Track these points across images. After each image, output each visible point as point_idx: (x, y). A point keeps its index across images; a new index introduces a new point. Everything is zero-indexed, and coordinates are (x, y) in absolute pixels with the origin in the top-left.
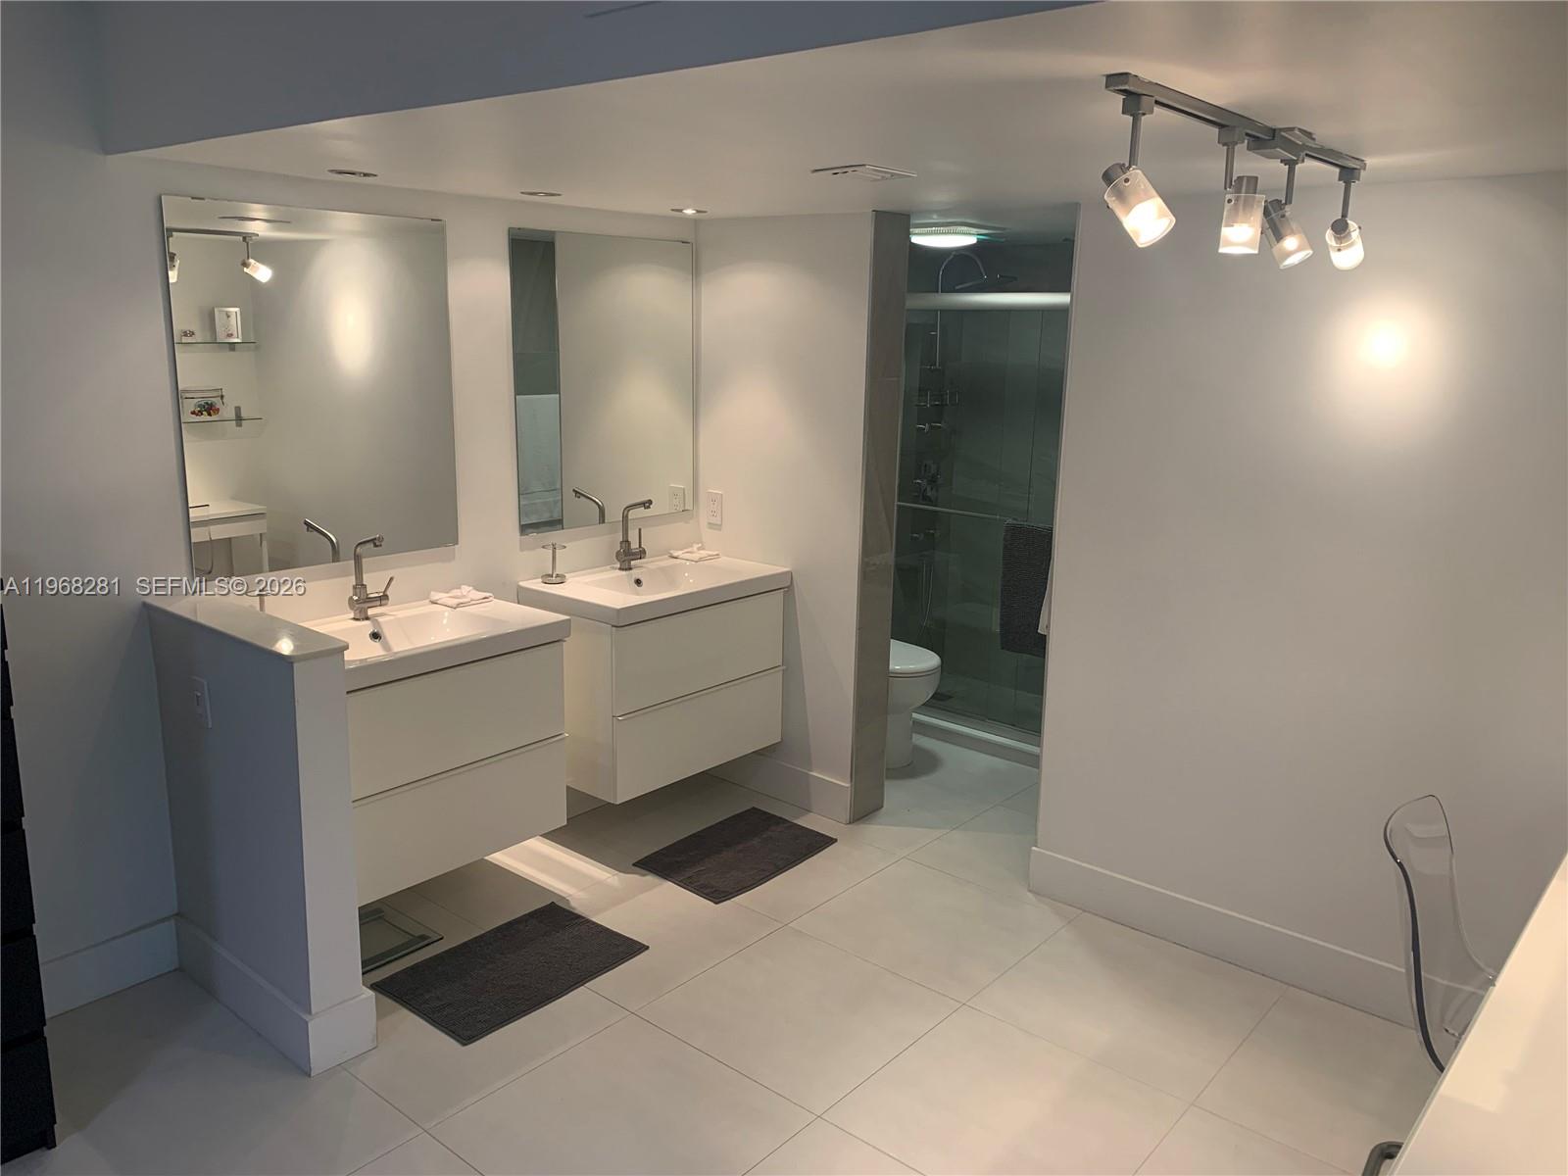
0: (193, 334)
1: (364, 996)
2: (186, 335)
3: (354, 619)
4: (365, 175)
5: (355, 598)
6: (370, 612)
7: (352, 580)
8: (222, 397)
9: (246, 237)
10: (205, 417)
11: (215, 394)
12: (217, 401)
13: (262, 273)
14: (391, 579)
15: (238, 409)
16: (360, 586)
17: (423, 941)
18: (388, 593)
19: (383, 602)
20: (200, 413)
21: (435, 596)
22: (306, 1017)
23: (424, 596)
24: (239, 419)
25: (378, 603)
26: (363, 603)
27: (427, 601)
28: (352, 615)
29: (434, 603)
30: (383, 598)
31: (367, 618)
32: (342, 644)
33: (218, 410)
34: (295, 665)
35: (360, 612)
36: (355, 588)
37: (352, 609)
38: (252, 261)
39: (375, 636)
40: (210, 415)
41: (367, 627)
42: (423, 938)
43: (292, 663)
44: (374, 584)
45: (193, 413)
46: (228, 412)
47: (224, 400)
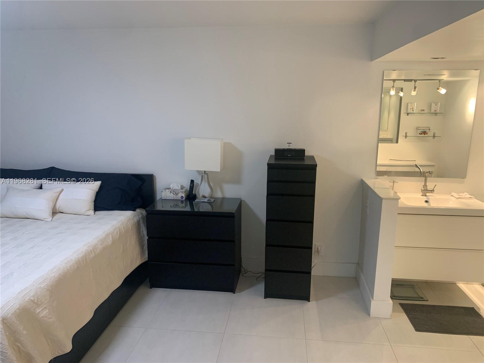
0: (424, 110)
1: (389, 302)
2: (422, 111)
3: (422, 195)
4: (442, 58)
5: (423, 189)
6: (427, 194)
7: (423, 184)
8: (430, 129)
9: (440, 80)
10: (423, 135)
11: (428, 128)
12: (427, 131)
13: (443, 91)
14: (436, 185)
15: (434, 133)
16: (425, 185)
17: (422, 299)
18: (434, 189)
19: (432, 192)
20: (421, 134)
21: (453, 194)
22: (371, 300)
23: (449, 193)
24: (434, 136)
25: (430, 192)
26: (425, 191)
27: (450, 195)
28: (421, 194)
29: (452, 196)
30: (432, 191)
31: (426, 196)
32: (399, 198)
33: (427, 133)
34: (383, 200)
35: (424, 193)
36: (424, 186)
37: (422, 192)
38: (440, 88)
39: (426, 202)
40: (424, 135)
41: (425, 198)
42: (422, 298)
43: (382, 200)
44: (430, 186)
45: (420, 134)
46: (430, 134)
47: (430, 131)
